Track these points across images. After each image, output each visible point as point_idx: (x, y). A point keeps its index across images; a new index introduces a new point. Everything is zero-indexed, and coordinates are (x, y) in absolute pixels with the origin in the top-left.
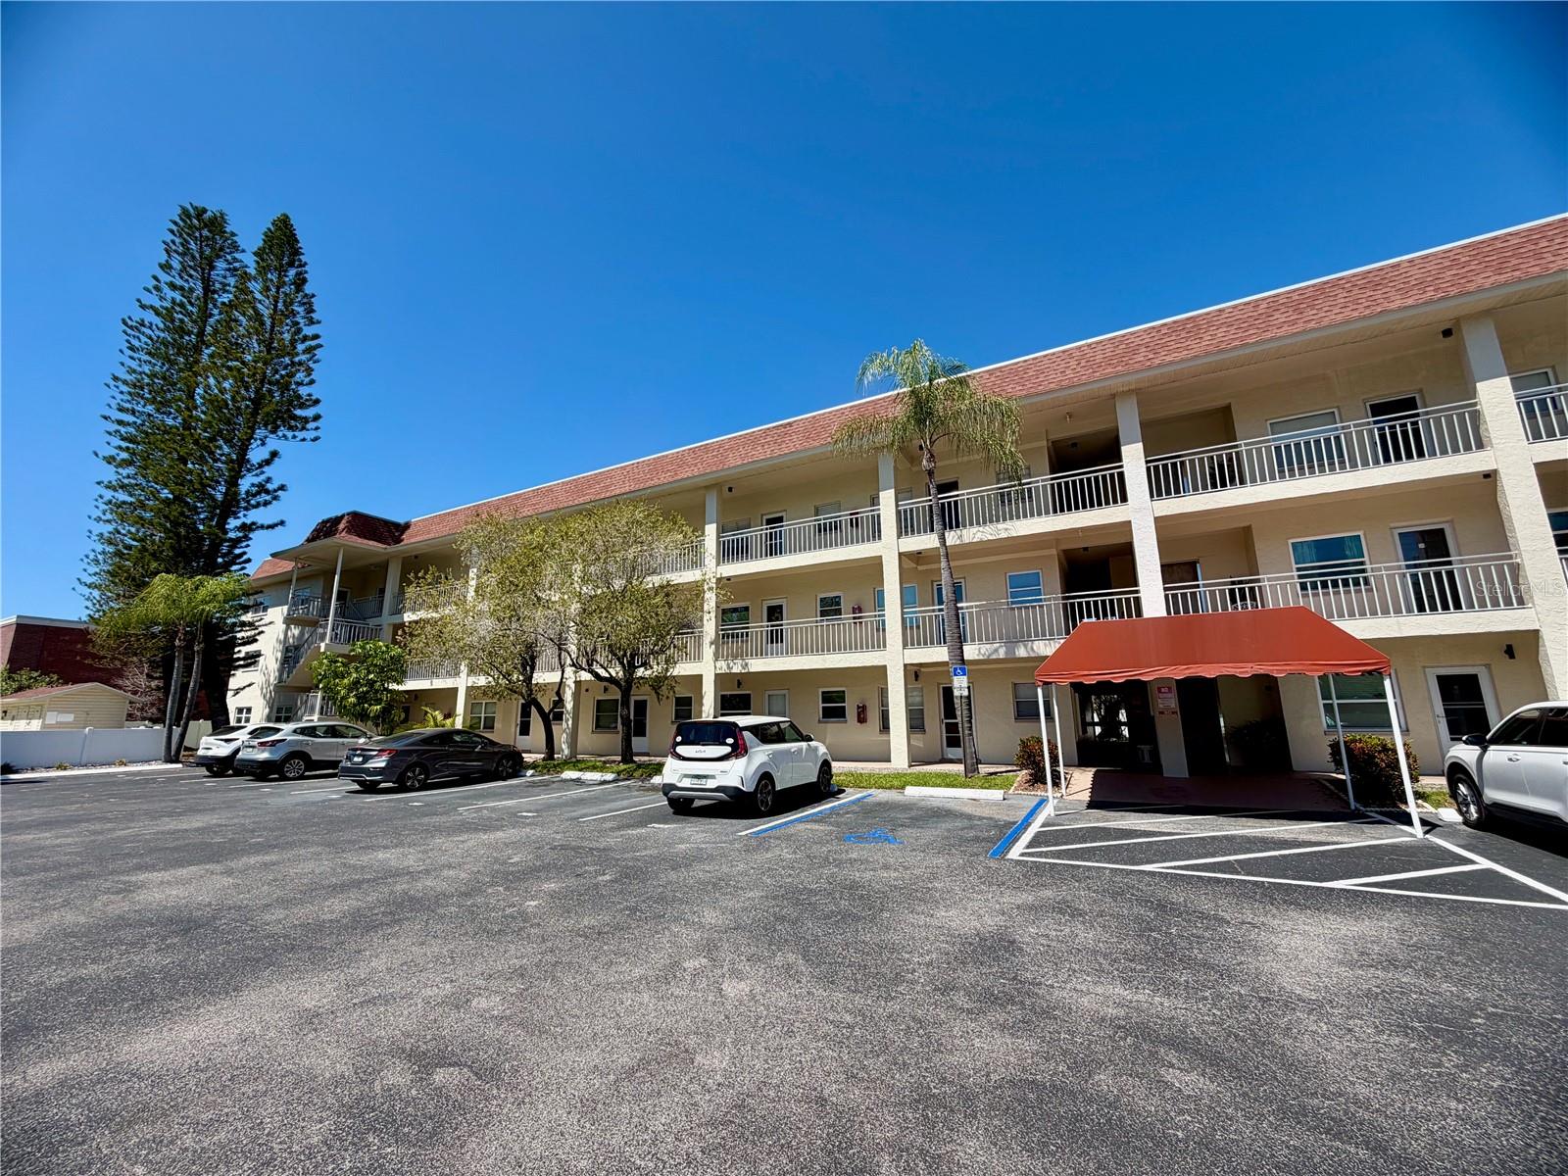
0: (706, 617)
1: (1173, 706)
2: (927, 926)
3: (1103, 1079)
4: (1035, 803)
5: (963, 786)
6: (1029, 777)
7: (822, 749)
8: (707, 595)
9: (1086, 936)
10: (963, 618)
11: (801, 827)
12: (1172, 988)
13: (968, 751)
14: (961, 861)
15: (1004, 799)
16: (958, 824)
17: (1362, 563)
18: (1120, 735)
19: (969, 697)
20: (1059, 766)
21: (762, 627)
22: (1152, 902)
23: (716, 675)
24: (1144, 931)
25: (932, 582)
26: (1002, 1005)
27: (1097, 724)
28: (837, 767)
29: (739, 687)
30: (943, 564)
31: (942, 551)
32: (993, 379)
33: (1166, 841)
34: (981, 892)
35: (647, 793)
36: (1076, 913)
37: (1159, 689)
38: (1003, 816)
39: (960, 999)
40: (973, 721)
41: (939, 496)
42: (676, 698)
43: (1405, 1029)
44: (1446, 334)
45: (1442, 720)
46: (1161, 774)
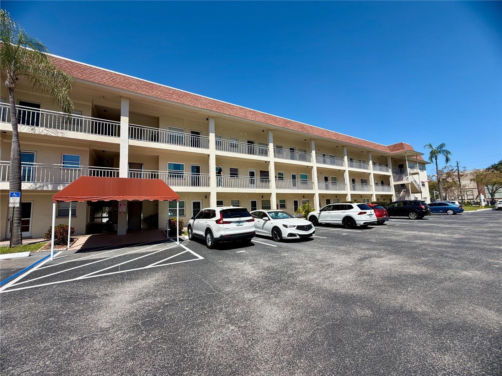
5: (6, 252)
15: (29, 256)
17: (183, 172)
44: (207, 119)
45: (192, 213)
46: (117, 234)
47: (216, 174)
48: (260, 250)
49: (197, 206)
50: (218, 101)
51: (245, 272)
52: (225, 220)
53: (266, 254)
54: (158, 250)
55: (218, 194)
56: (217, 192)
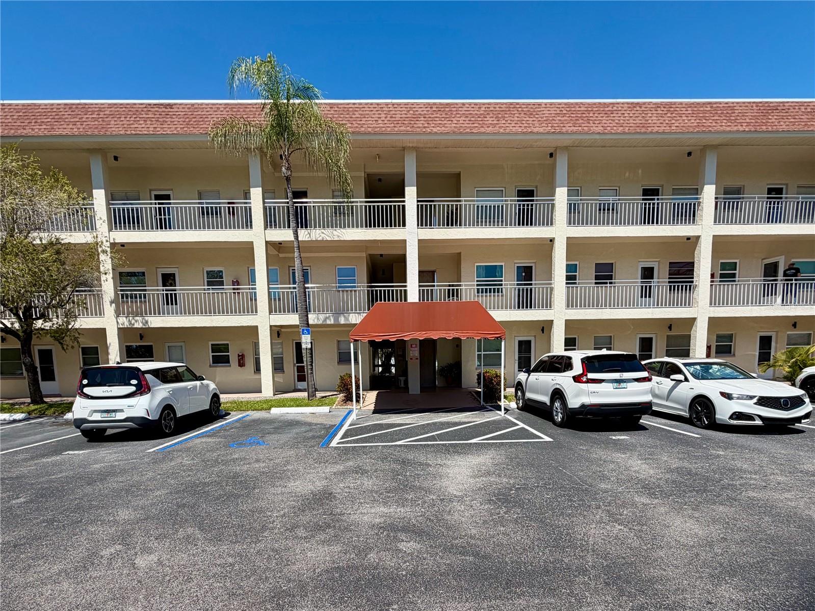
0: (103, 277)
1: (417, 355)
2: (282, 493)
3: (372, 556)
4: (346, 413)
5: (307, 405)
6: (344, 398)
7: (212, 386)
8: (102, 257)
9: (368, 483)
10: (309, 295)
11: (198, 441)
12: (405, 502)
13: (310, 383)
14: (304, 451)
15: (330, 412)
16: (303, 429)
17: (501, 281)
18: (390, 372)
19: (311, 349)
20: (360, 390)
21: (158, 290)
22: (400, 461)
23: (119, 329)
24: (395, 476)
25: (289, 267)
26: (323, 530)
27: (380, 366)
28: (223, 398)
29: (141, 339)
30: (296, 254)
31: (296, 244)
32: (332, 112)
33: (408, 428)
34: (315, 468)
35: (60, 428)
36: (364, 472)
37: (411, 345)
38: (329, 422)
39: (301, 532)
40: (314, 364)
41: (294, 200)
42: (82, 348)
43: (490, 501)
44: (551, 155)
45: (517, 362)
46: (408, 392)
47: (565, 281)
48: (660, 440)
49: (525, 347)
50: (577, 104)
51: (633, 469)
52: (591, 376)
53: (673, 447)
54: (474, 420)
55: (569, 324)
56: (566, 320)
